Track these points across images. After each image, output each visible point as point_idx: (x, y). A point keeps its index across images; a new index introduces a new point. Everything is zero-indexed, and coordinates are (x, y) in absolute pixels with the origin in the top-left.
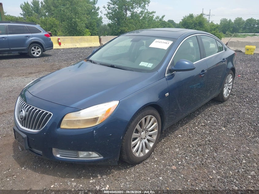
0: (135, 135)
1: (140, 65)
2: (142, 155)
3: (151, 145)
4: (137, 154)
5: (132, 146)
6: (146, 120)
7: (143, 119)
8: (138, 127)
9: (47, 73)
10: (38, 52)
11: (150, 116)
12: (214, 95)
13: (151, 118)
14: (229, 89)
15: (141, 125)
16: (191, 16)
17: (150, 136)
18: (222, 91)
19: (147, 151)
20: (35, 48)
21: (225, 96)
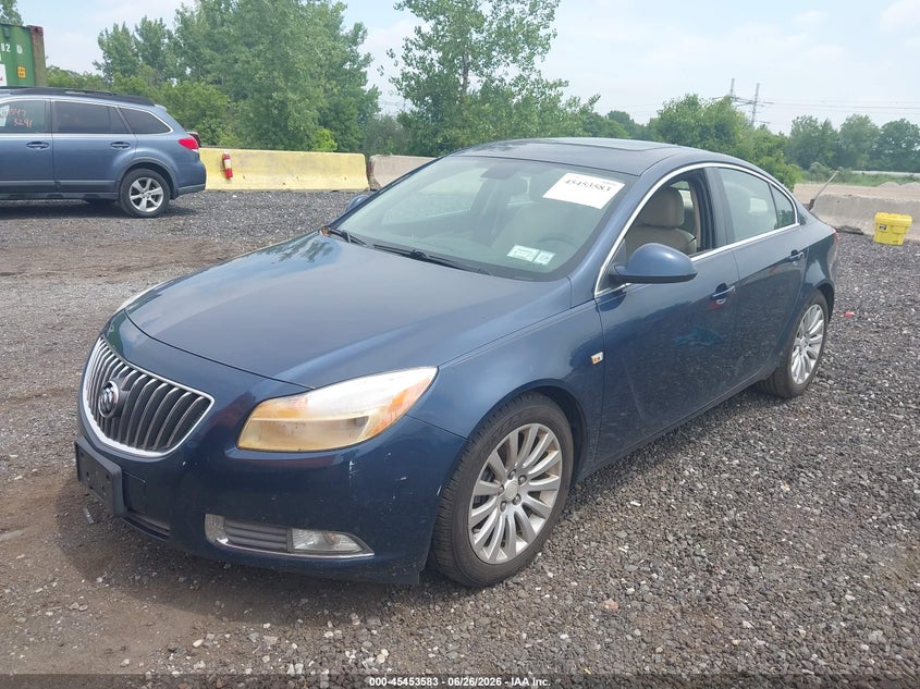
0: (481, 486)
1: (511, 254)
2: (503, 557)
3: (537, 525)
4: (487, 554)
5: (472, 524)
6: (521, 437)
7: (513, 436)
8: (494, 459)
9: (180, 270)
10: (153, 197)
11: (535, 427)
12: (758, 374)
13: (541, 433)
14: (811, 356)
15: (504, 454)
16: (692, 102)
17: (535, 494)
18: (787, 362)
19: (521, 546)
20: (143, 184)
21: (795, 379)
